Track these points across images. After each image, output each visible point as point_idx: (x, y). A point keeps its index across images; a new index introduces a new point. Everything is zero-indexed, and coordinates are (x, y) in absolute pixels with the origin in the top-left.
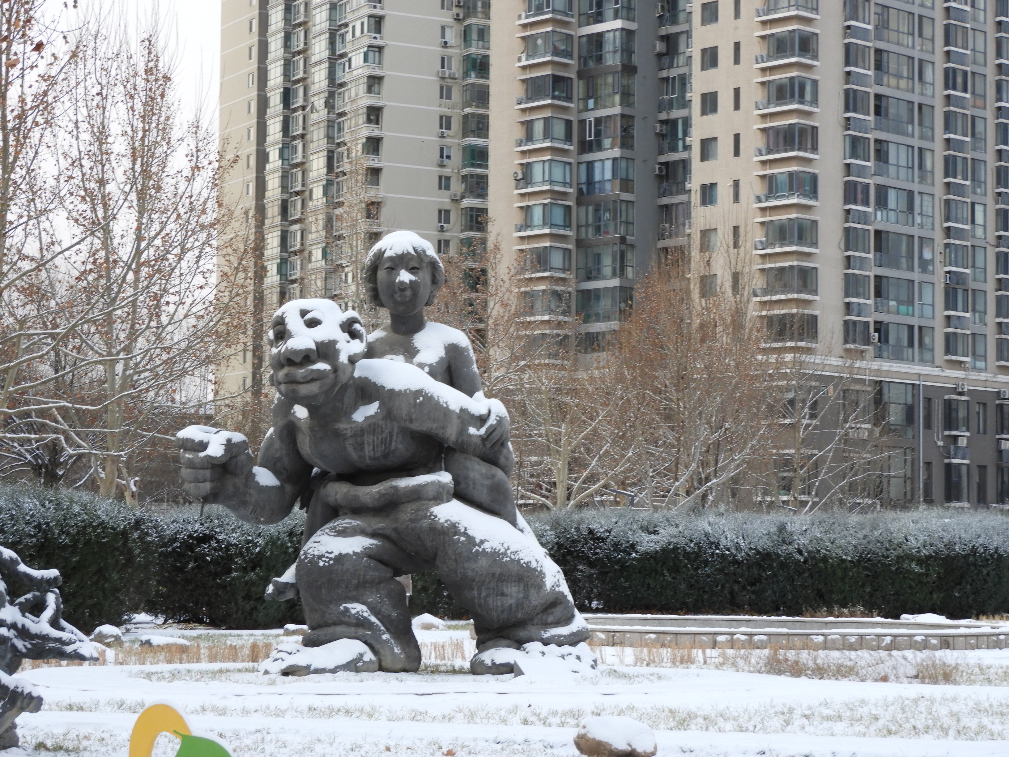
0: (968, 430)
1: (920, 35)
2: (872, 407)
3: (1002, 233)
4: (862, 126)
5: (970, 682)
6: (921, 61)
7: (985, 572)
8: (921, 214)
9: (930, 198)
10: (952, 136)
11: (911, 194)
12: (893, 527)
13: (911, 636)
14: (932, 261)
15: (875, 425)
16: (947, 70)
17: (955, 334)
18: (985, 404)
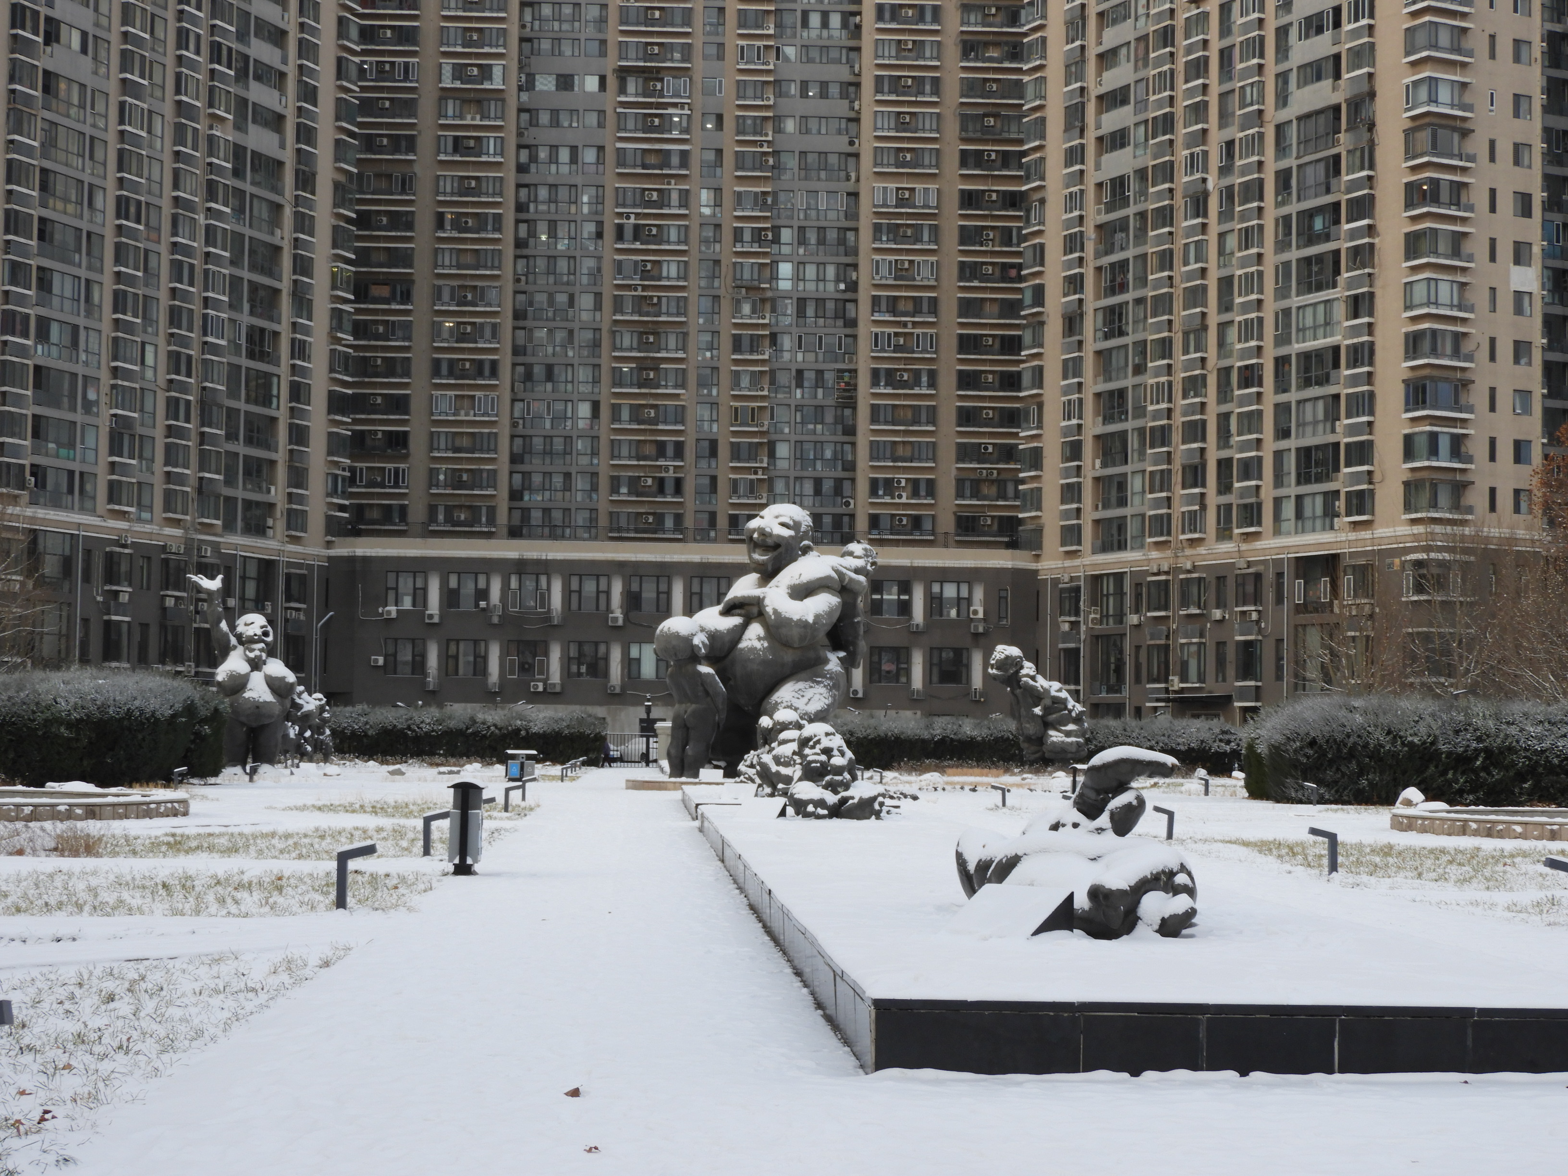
0: (130, 585)
1: (92, 158)
2: (25, 557)
3: (174, 377)
4: (23, 250)
5: (114, 854)
6: (91, 186)
7: (140, 736)
8: (86, 351)
9: (97, 335)
10: (123, 269)
11: (75, 328)
12: (42, 688)
13: (53, 806)
14: (97, 402)
15: (28, 576)
16: (119, 198)
17: (120, 482)
18: (149, 558)
